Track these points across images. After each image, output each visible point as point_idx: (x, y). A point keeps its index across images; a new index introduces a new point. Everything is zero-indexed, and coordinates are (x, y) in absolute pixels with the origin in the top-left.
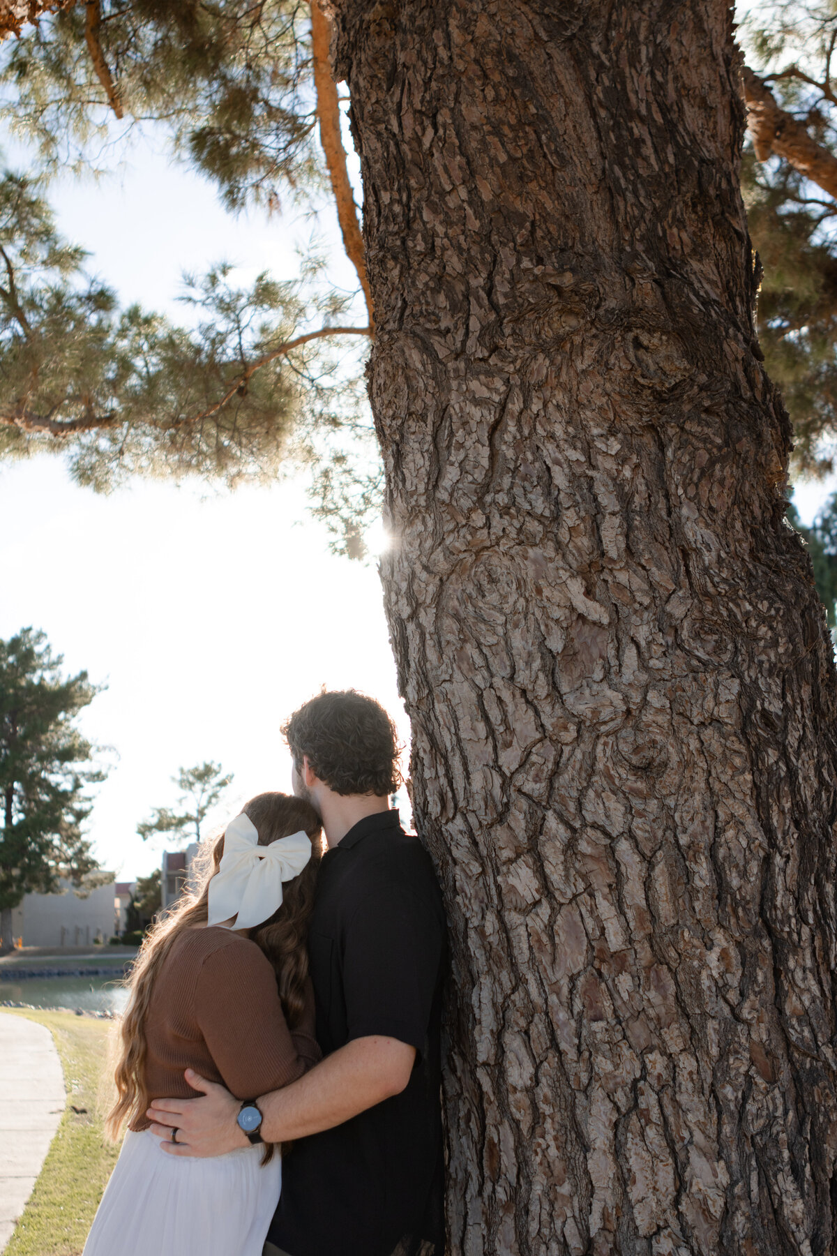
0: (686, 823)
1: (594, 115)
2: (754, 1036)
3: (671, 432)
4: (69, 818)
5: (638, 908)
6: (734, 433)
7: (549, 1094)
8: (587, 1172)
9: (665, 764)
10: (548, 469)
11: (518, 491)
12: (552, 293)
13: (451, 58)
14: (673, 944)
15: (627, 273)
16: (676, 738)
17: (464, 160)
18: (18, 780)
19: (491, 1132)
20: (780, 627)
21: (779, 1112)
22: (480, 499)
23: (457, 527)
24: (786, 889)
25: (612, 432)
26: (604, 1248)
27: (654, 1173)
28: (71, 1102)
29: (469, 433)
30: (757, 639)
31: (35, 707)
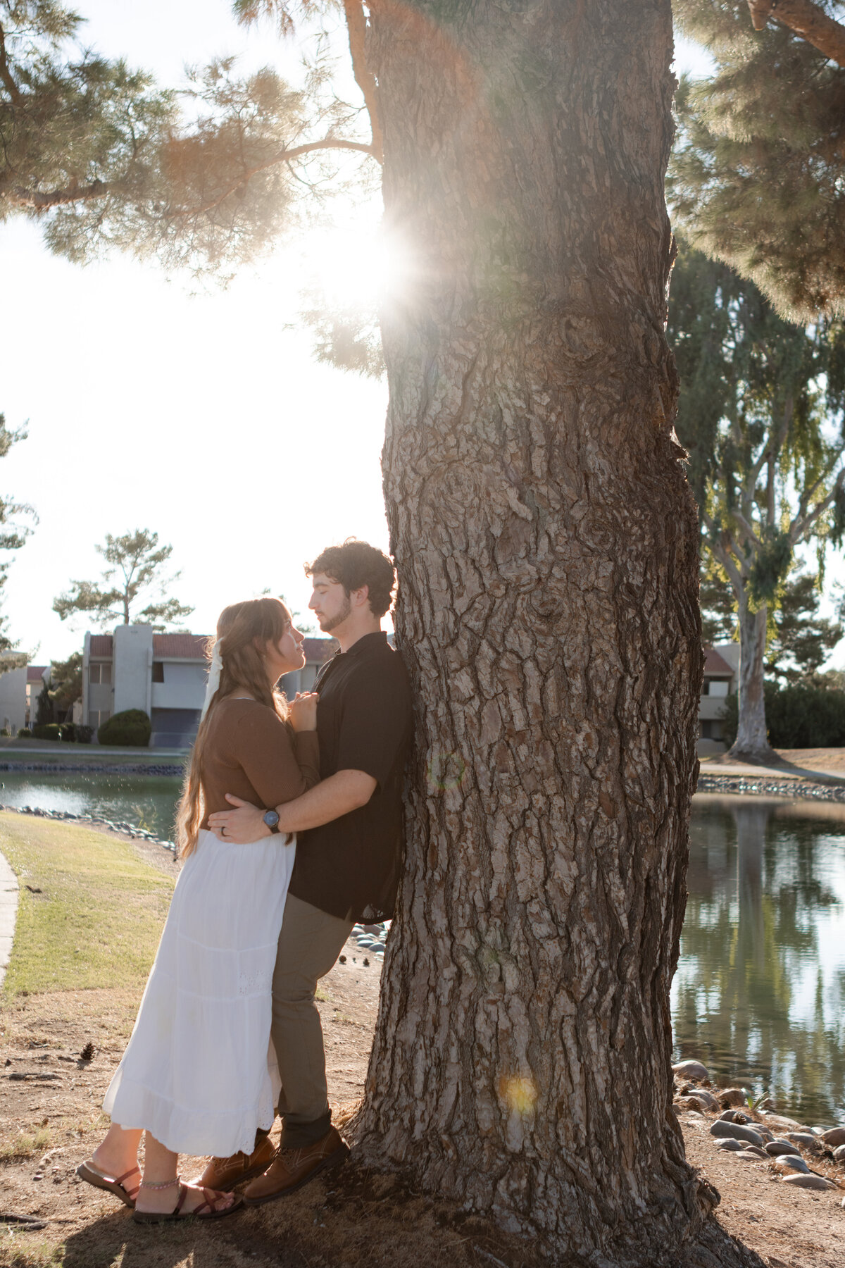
0: (571, 652)
1: (554, 151)
2: (603, 789)
3: (585, 391)
5: (535, 704)
6: (630, 392)
7: (471, 816)
8: (490, 863)
9: (560, 615)
10: (501, 410)
11: (479, 424)
13: (455, 92)
14: (556, 728)
15: (566, 274)
16: (569, 598)
19: (434, 839)
20: (647, 527)
21: (615, 836)
22: (454, 428)
23: (437, 445)
24: (633, 698)
25: (545, 389)
26: (497, 907)
27: (532, 866)
28: (24, 883)
29: (450, 378)
30: (631, 535)
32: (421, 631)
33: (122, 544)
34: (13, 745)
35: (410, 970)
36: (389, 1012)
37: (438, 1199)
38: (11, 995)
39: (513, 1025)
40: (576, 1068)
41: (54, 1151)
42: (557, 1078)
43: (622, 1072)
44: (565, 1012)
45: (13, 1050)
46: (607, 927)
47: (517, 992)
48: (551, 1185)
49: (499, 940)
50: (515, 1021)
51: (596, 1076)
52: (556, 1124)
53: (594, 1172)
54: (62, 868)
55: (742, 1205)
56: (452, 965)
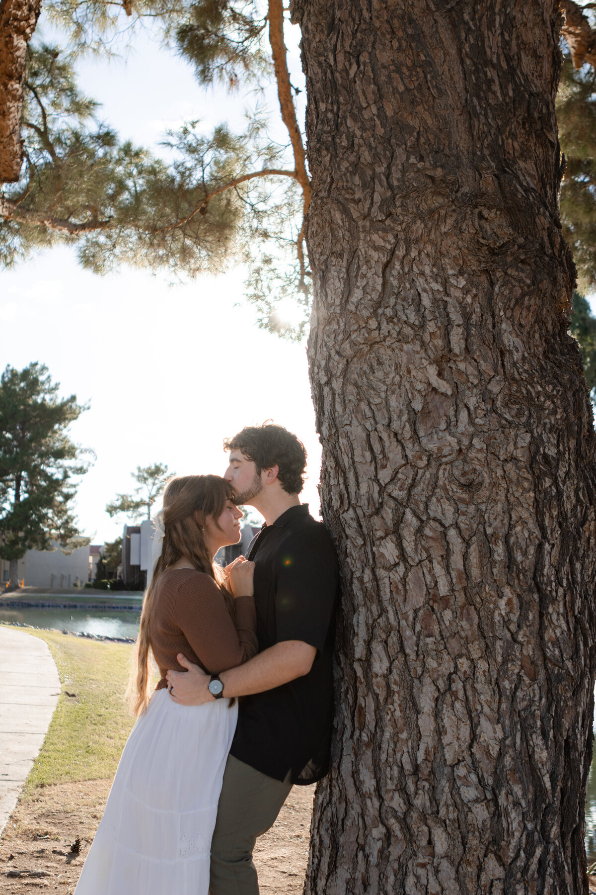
0: (492, 520)
1: (462, 62)
2: (525, 652)
3: (498, 274)
4: (60, 499)
5: (459, 570)
6: (539, 277)
7: (398, 679)
8: (418, 726)
9: (481, 484)
10: (419, 294)
11: (399, 307)
12: (428, 181)
13: (371, 18)
14: (479, 594)
15: (477, 170)
16: (489, 468)
17: (376, 88)
18: (25, 470)
19: (361, 701)
20: (559, 402)
21: (537, 698)
22: (375, 311)
23: (359, 328)
24: (551, 564)
25: (461, 273)
26: (425, 771)
27: (458, 729)
28: (65, 689)
29: (370, 268)
30: (543, 409)
31: (38, 419)
32: (346, 502)
33: (147, 472)
34: (81, 592)
35: (340, 827)
36: (319, 864)
39: (443, 889)
44: (494, 875)
46: (531, 787)
47: (447, 856)
49: (428, 804)
50: (445, 885)
54: (93, 677)
56: (380, 825)
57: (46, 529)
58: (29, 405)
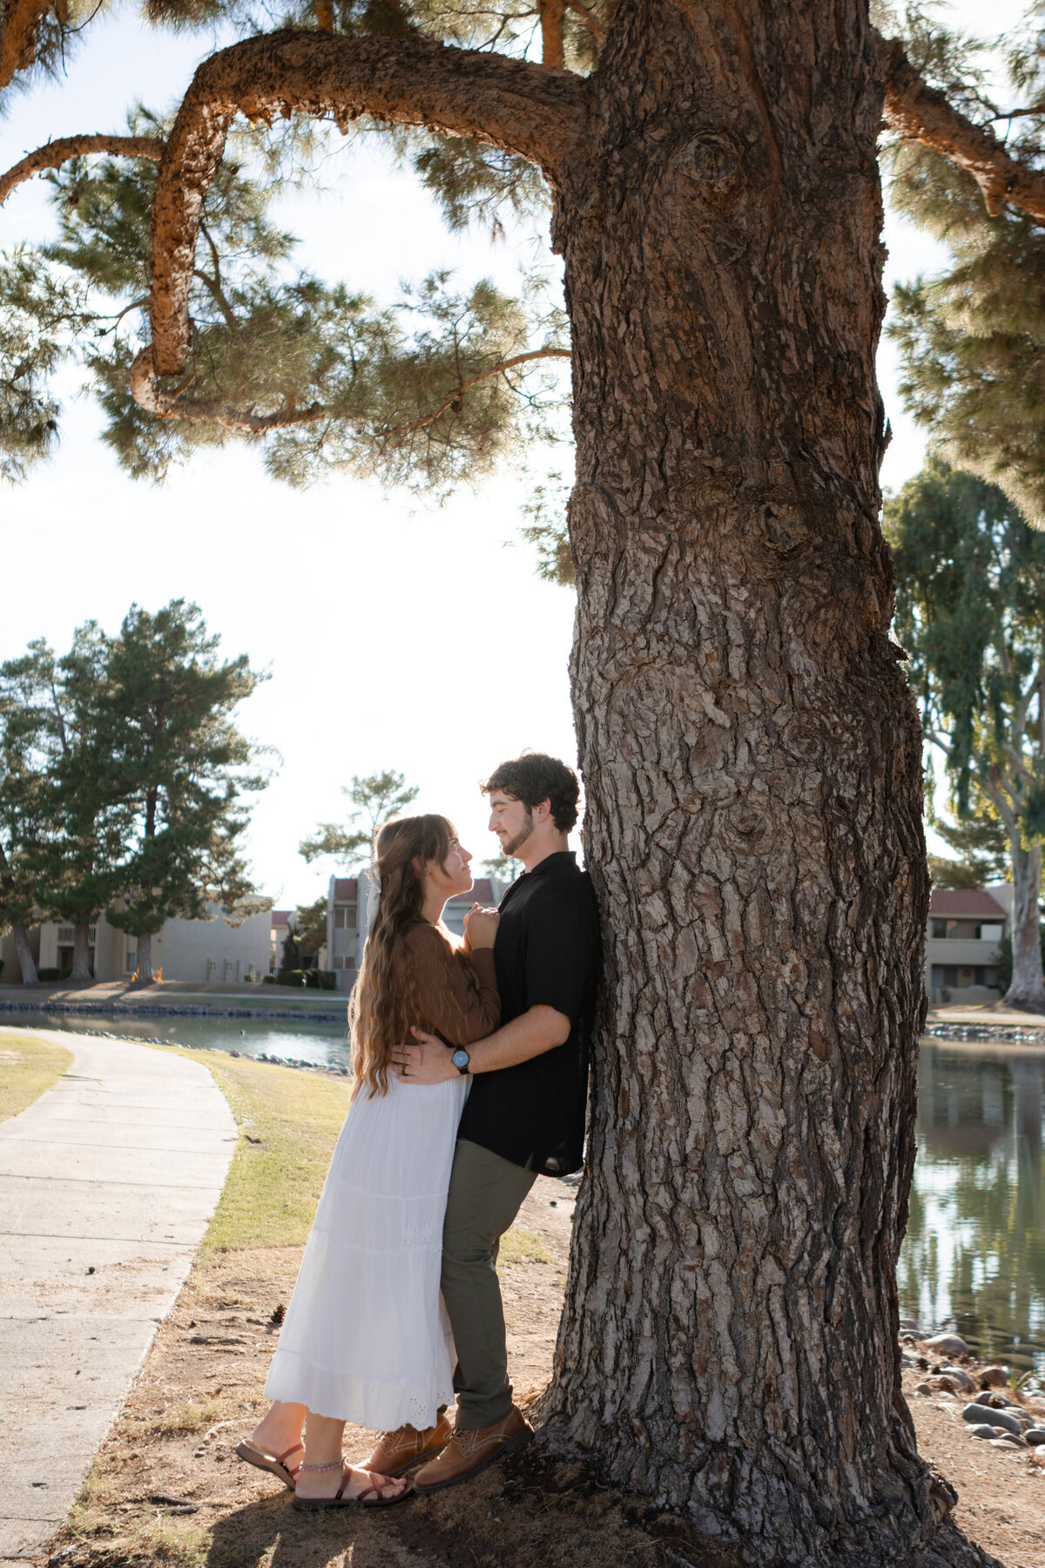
0: (775, 874)
1: (750, 326)
2: (814, 1027)
3: (787, 584)
4: (221, 831)
5: (735, 932)
6: (838, 585)
7: (665, 1057)
8: (687, 1111)
9: (762, 832)
10: (695, 607)
11: (671, 623)
12: (707, 472)
13: (643, 268)
14: (758, 959)
15: (765, 457)
16: (772, 814)
17: (648, 354)
18: (164, 783)
19: (625, 1084)
20: (860, 734)
21: (828, 1081)
22: (644, 627)
23: (626, 647)
24: (846, 925)
25: (743, 583)
26: (694, 1160)
27: (733, 1114)
28: (244, 1133)
29: (639, 574)
30: (841, 743)
31: (184, 697)
32: (609, 852)
33: (369, 786)
34: (257, 991)
35: (601, 1231)
36: (578, 1278)
37: (627, 1492)
38: (208, 1251)
39: (713, 1295)
40: (785, 1345)
41: (222, 1424)
42: (763, 1356)
43: (839, 1351)
44: (773, 1280)
45: (200, 1310)
46: (820, 1184)
47: (718, 1257)
48: (757, 1480)
49: (697, 1198)
50: (716, 1290)
51: (808, 1355)
52: (763, 1410)
53: (807, 1466)
54: (286, 1118)
55: (992, 1503)
56: (645, 1225)
57: (199, 883)
58: (170, 673)
